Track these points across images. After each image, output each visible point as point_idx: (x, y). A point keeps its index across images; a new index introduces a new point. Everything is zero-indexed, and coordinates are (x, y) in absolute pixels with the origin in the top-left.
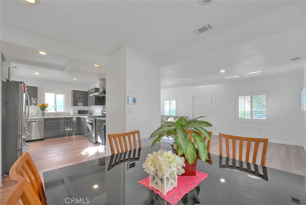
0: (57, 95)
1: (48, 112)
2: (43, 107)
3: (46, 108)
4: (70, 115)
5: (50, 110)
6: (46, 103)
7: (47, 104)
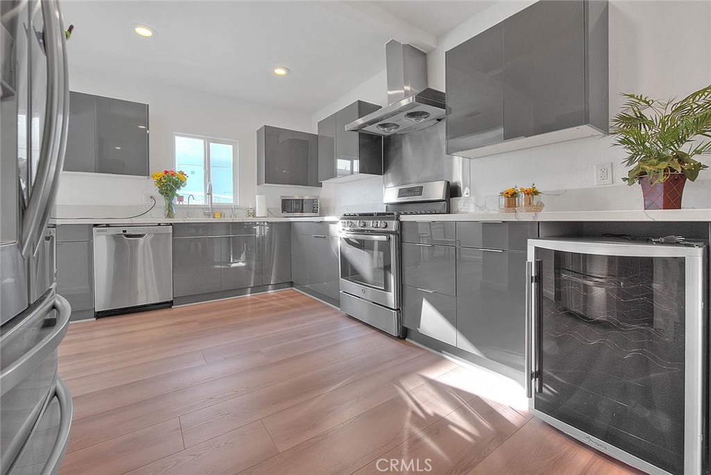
0: (211, 144)
1: (185, 202)
2: (170, 184)
3: (179, 188)
4: (254, 216)
5: (192, 194)
6: (177, 170)
7: (182, 173)
